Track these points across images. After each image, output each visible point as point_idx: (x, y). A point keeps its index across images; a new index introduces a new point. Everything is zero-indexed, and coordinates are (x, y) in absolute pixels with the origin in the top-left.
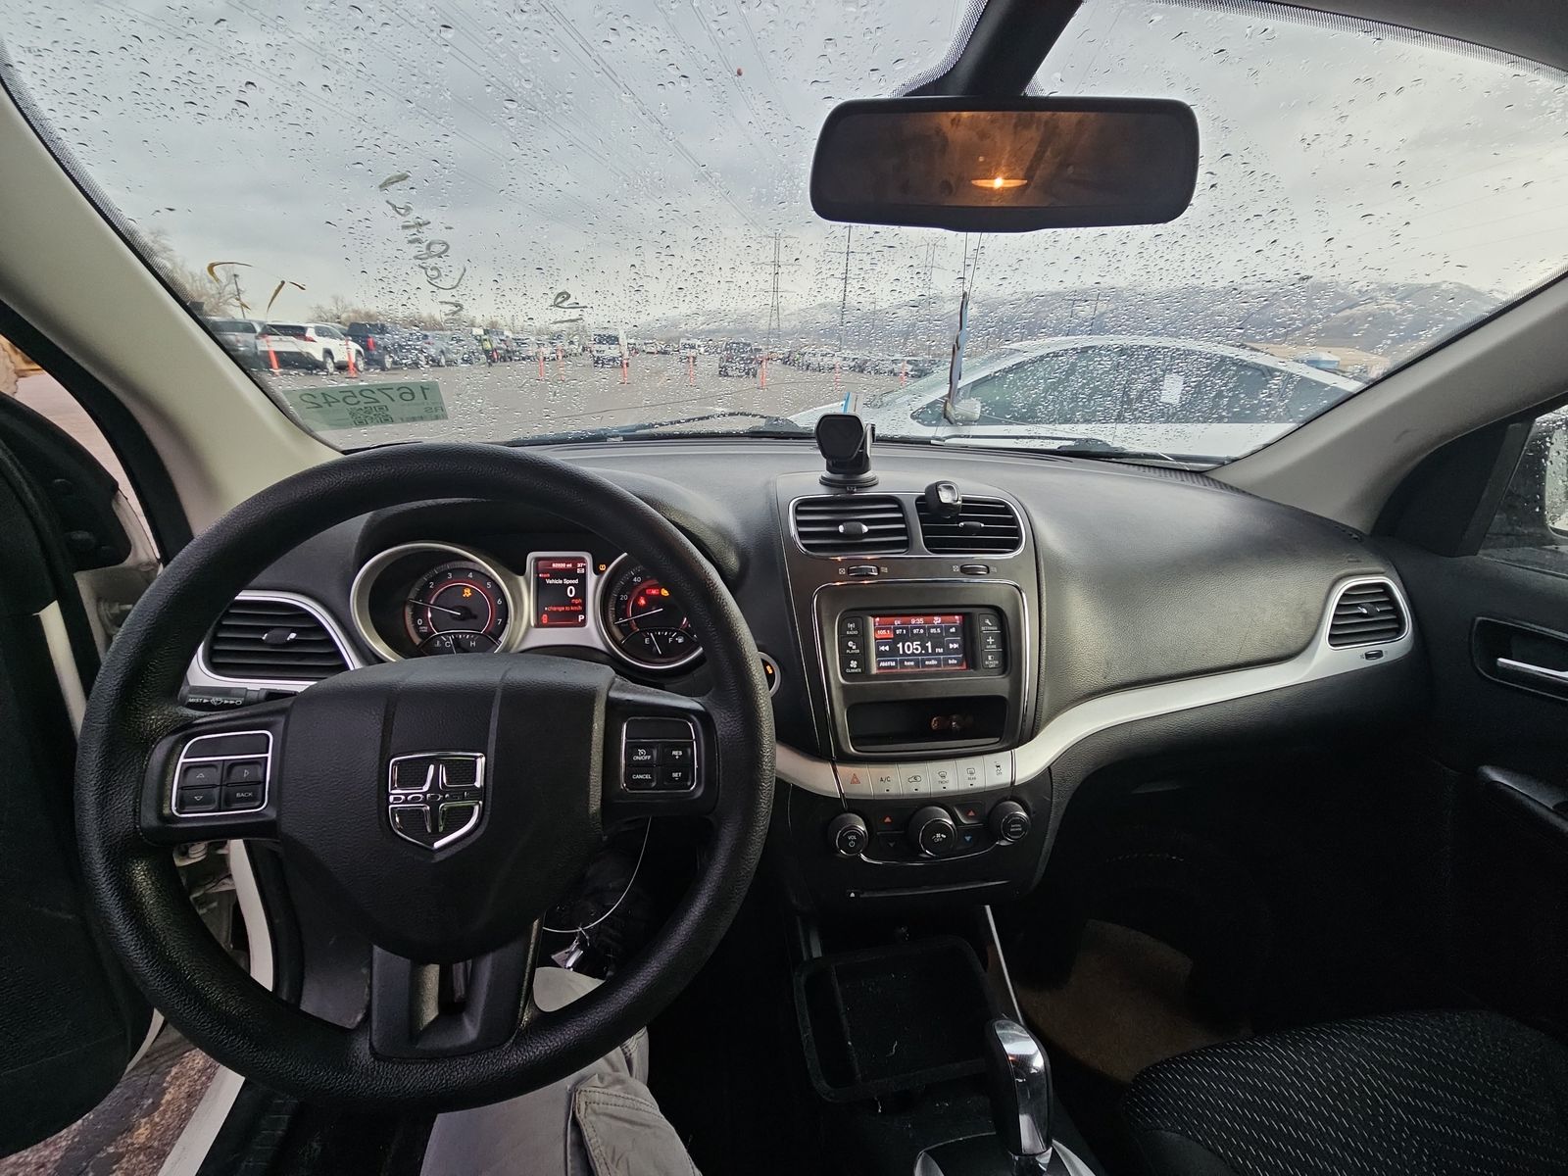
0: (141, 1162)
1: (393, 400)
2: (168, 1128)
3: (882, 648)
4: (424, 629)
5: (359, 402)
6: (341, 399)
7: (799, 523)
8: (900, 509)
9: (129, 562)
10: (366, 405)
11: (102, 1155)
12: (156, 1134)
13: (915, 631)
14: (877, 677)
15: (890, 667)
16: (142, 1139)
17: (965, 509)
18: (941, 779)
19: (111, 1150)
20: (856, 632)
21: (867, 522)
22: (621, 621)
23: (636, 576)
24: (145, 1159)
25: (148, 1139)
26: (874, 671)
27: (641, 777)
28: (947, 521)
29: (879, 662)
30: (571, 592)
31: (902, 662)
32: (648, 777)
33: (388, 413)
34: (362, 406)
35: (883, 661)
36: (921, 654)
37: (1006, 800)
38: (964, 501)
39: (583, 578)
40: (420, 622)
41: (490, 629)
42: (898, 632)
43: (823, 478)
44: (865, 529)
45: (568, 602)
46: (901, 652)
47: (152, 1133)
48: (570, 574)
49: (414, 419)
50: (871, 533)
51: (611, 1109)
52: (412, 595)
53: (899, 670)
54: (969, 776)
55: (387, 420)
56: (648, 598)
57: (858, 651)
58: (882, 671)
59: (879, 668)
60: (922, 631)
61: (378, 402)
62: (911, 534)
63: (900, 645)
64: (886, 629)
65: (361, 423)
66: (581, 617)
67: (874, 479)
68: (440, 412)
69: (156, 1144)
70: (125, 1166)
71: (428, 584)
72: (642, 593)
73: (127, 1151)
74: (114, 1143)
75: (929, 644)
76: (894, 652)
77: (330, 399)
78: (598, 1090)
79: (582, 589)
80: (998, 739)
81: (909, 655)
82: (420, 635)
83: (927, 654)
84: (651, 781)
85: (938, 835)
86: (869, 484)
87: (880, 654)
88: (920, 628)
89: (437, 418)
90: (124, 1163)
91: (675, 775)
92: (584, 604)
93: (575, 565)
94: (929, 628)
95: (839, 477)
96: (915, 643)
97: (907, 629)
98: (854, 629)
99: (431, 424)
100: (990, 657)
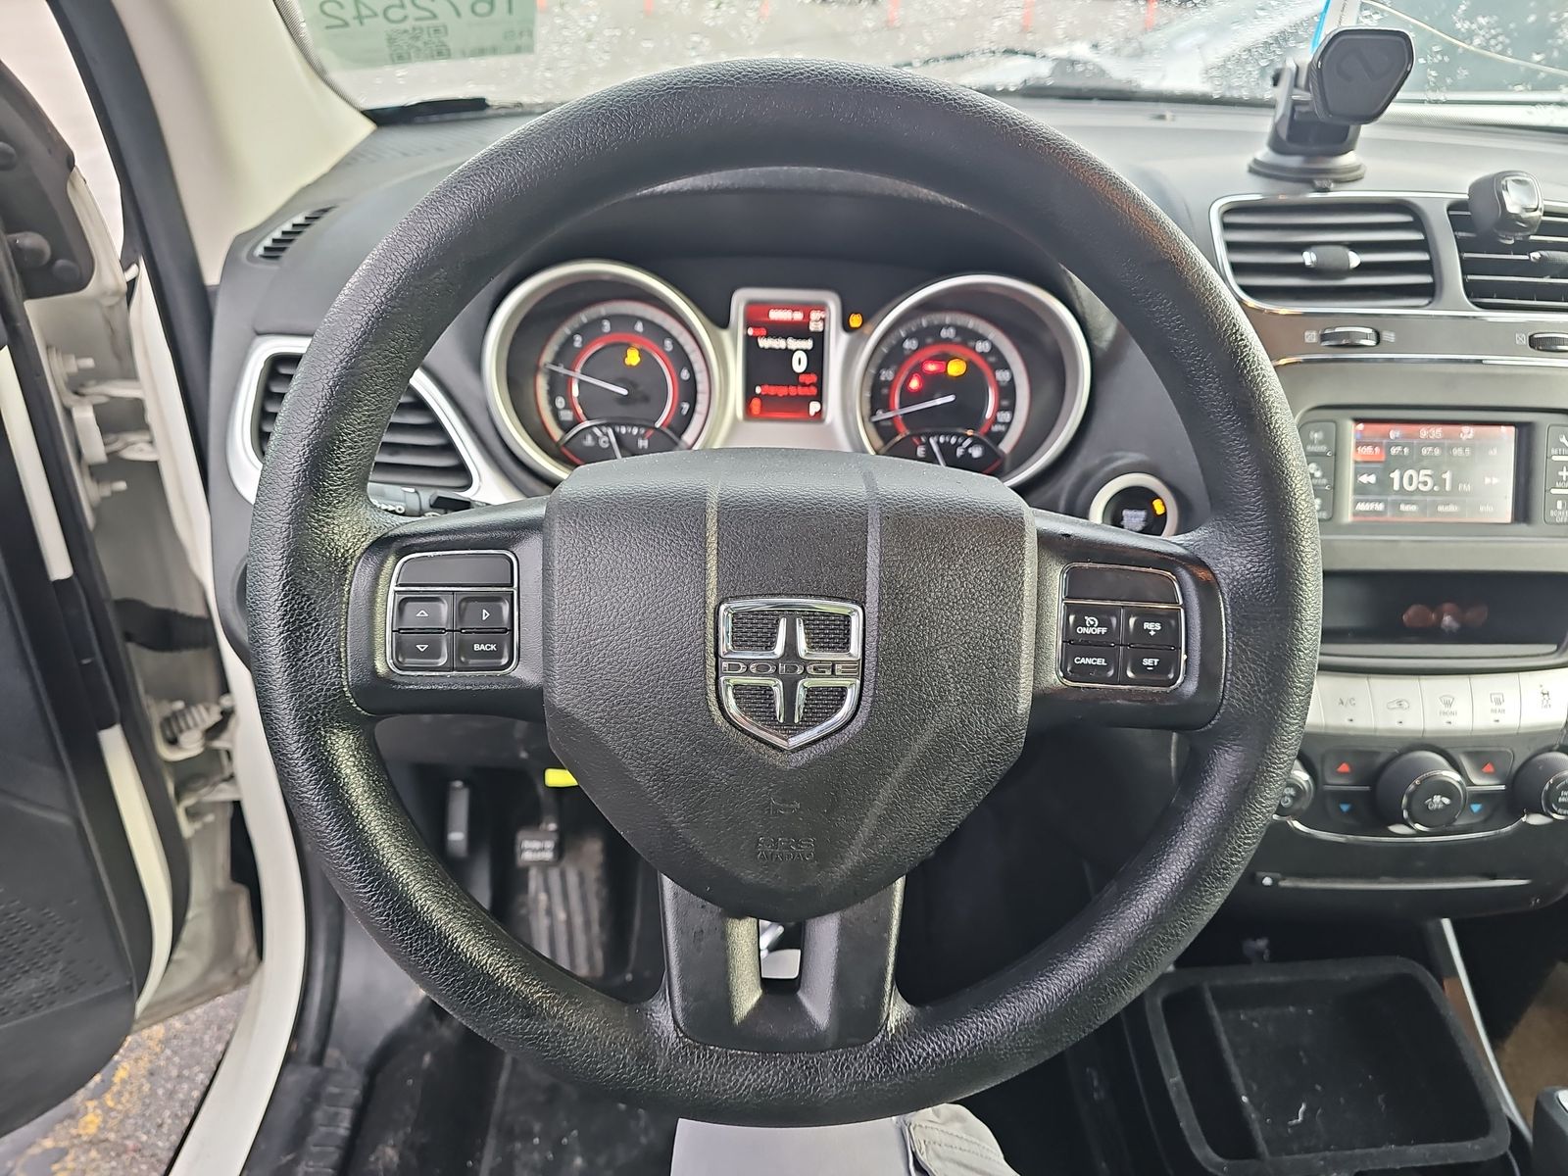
0: (93, 1160)
1: (458, 14)
2: (127, 1116)
3: (1364, 479)
4: (567, 416)
5: (405, 18)
6: (379, 11)
7: (1231, 246)
8: (1418, 222)
9: (91, 289)
10: (418, 23)
11: (35, 1150)
12: (112, 1123)
13: (1424, 451)
14: (1351, 528)
15: (1375, 512)
16: (92, 1130)
17: (1545, 228)
18: (1443, 708)
19: (48, 1143)
20: (1323, 448)
21: (1357, 247)
22: (881, 415)
23: (910, 336)
24: (99, 1156)
25: (99, 1128)
26: (1348, 518)
27: (1090, 661)
28: (1506, 250)
29: (1356, 502)
30: (799, 364)
31: (1396, 504)
32: (1100, 661)
33: (444, 39)
34: (407, 25)
35: (1362, 501)
36: (1431, 492)
37: (1550, 749)
38: (1546, 214)
39: (819, 339)
40: (560, 402)
41: (669, 421)
42: (1394, 451)
43: (1256, 161)
44: (1355, 259)
45: (794, 379)
46: (1396, 487)
47: (105, 1121)
48: (799, 331)
49: (481, 52)
50: (1364, 269)
51: (958, 1155)
52: (547, 357)
53: (1389, 517)
54: (1494, 706)
55: (443, 53)
56: (926, 377)
57: (1325, 481)
58: (1358, 519)
59: (1356, 514)
60: (1437, 452)
61: (435, 16)
62: (1440, 272)
63: (1395, 475)
64: (1374, 445)
65: (400, 58)
66: (814, 407)
67: (1358, 168)
68: (524, 40)
69: (112, 1136)
70: (71, 1165)
71: (570, 340)
72: (918, 370)
73: (73, 1146)
74: (51, 1134)
75: (1447, 476)
76: (1384, 484)
77: (364, 12)
78: (936, 1126)
79: (817, 358)
80: (1554, 647)
81: (1411, 493)
82: (560, 424)
83: (1442, 492)
84: (1106, 669)
85: (1437, 798)
86: (1350, 176)
87: (1361, 490)
88: (1434, 446)
89: (518, 50)
90: (69, 1161)
91: (1147, 662)
92: (820, 385)
93: (807, 316)
94: (1451, 448)
95: (1294, 161)
96: (1423, 472)
97: (1410, 446)
98: (1321, 443)
99: (505, 61)
100: (1559, 504)
